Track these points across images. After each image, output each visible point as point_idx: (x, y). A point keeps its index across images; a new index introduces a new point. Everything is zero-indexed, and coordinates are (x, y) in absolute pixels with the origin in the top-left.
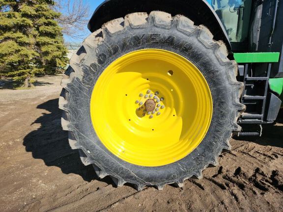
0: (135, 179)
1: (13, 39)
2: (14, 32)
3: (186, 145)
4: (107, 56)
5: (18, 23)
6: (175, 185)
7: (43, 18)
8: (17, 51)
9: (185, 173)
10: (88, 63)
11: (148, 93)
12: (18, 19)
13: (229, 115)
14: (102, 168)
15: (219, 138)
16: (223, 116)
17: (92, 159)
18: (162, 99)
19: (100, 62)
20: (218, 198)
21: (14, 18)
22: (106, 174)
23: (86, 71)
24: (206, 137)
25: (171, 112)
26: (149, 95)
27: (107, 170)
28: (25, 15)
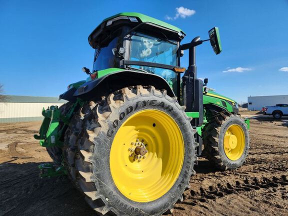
3: (169, 177)
4: (126, 114)
9: (174, 199)
10: (113, 119)
11: (137, 141)
14: (117, 213)
17: (109, 206)
19: (121, 118)
20: (197, 211)
23: (111, 126)
25: (153, 155)
26: (137, 143)
27: (121, 214)
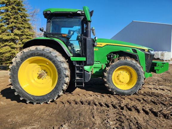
0: (33, 100)
1: (9, 45)
2: (10, 42)
5: (12, 38)
6: (47, 103)
7: (25, 36)
8: (10, 51)
10: (17, 61)
11: (41, 70)
12: (12, 36)
13: (62, 78)
14: (21, 96)
15: (60, 85)
16: (61, 78)
17: (18, 93)
18: (47, 73)
19: (21, 60)
21: (10, 36)
22: (23, 98)
23: (17, 63)
24: (56, 85)
25: (49, 77)
27: (23, 97)
28: (16, 35)
